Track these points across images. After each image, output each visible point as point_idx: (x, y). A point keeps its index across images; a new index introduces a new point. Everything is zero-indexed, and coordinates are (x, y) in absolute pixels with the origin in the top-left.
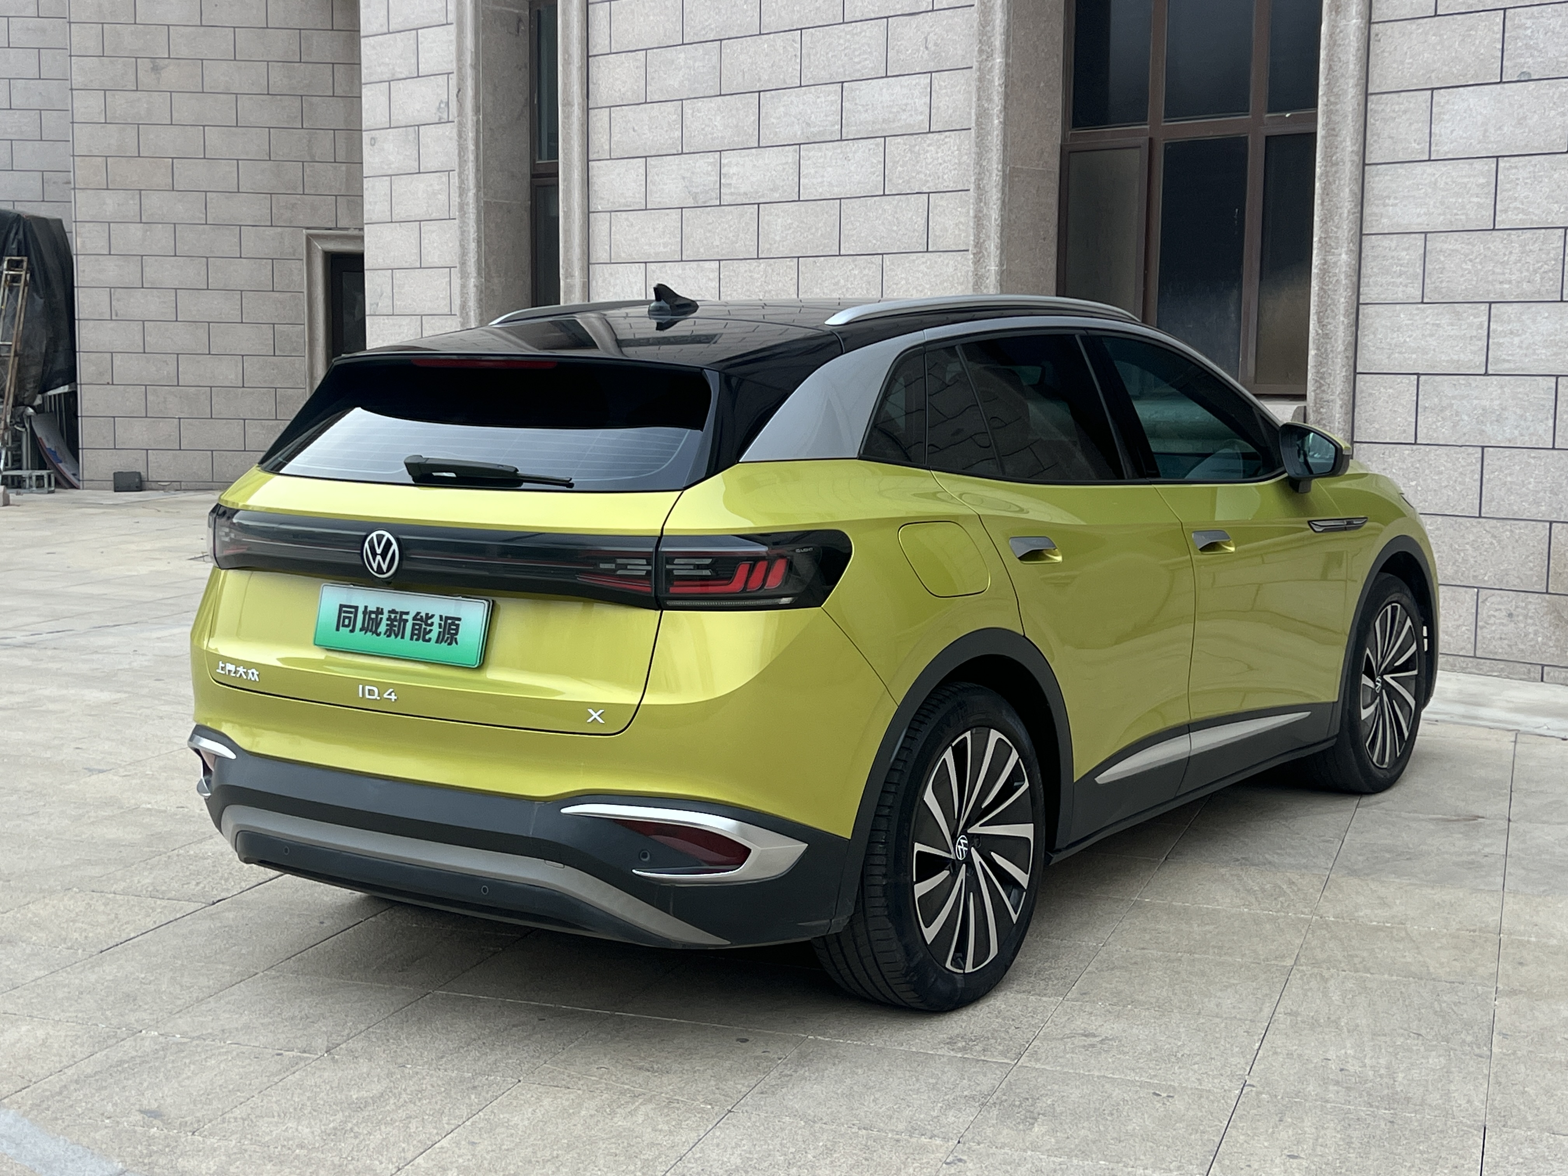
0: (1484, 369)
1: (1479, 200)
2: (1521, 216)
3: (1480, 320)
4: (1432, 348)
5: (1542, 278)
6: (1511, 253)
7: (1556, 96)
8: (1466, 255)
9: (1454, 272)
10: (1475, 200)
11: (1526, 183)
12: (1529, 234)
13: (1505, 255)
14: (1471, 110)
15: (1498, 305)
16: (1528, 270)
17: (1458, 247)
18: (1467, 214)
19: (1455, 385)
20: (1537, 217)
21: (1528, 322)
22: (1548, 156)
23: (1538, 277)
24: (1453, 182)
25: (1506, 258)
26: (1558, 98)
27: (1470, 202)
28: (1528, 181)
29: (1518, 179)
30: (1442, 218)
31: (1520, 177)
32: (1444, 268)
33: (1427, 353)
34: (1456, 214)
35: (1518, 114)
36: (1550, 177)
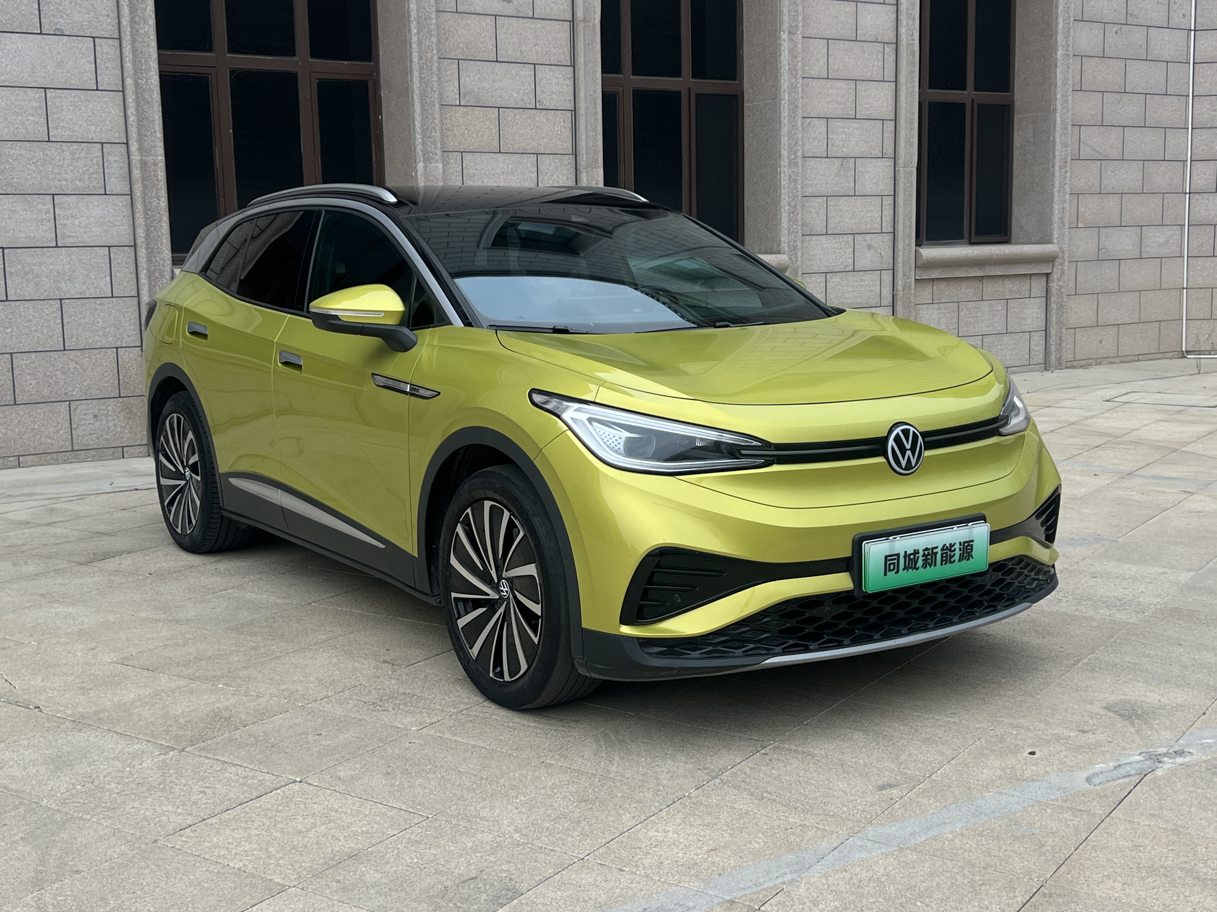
0: (55, 243)
1: (35, 118)
2: (68, 133)
3: (47, 207)
4: (12, 228)
5: (89, 178)
6: (64, 159)
7: (83, 50)
8: (30, 159)
9: (22, 171)
10: (32, 118)
11: (69, 109)
12: (75, 146)
13: (60, 160)
14: (20, 51)
15: (59, 196)
16: (78, 172)
17: (22, 152)
18: (26, 129)
19: (33, 255)
20: (80, 133)
21: (83, 209)
22: (83, 91)
23: (86, 177)
24: (13, 104)
25: (61, 163)
26: (85, 51)
27: (28, 120)
28: (71, 108)
29: (62, 106)
30: (6, 130)
31: (64, 104)
32: (14, 168)
33: (8, 232)
34: (18, 128)
35: (57, 58)
36: (86, 106)
